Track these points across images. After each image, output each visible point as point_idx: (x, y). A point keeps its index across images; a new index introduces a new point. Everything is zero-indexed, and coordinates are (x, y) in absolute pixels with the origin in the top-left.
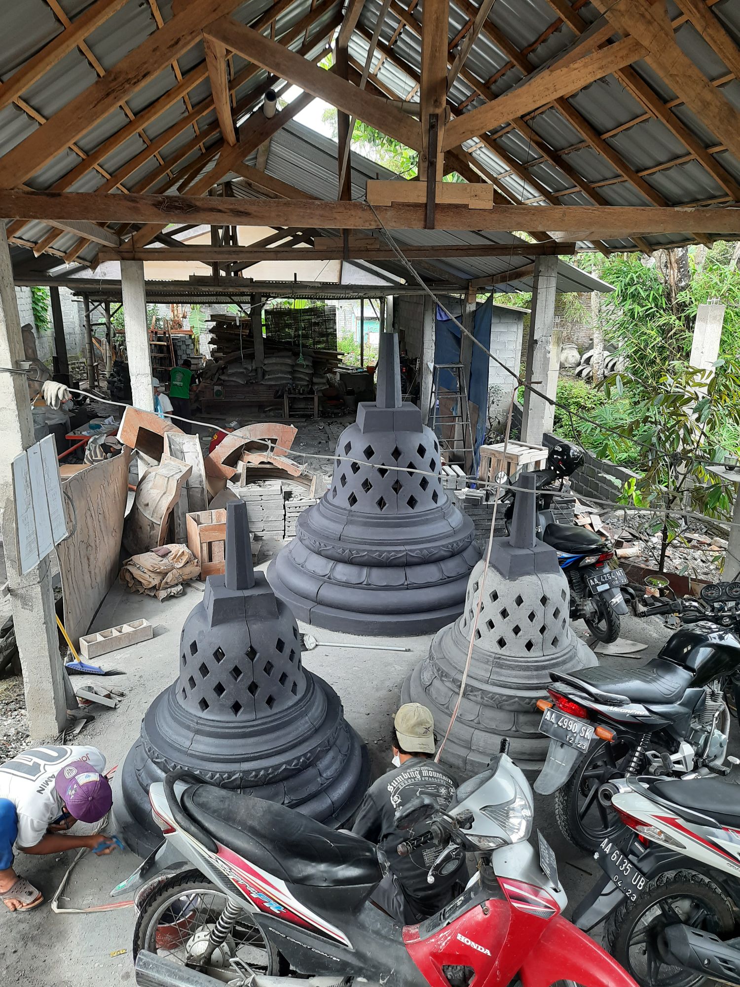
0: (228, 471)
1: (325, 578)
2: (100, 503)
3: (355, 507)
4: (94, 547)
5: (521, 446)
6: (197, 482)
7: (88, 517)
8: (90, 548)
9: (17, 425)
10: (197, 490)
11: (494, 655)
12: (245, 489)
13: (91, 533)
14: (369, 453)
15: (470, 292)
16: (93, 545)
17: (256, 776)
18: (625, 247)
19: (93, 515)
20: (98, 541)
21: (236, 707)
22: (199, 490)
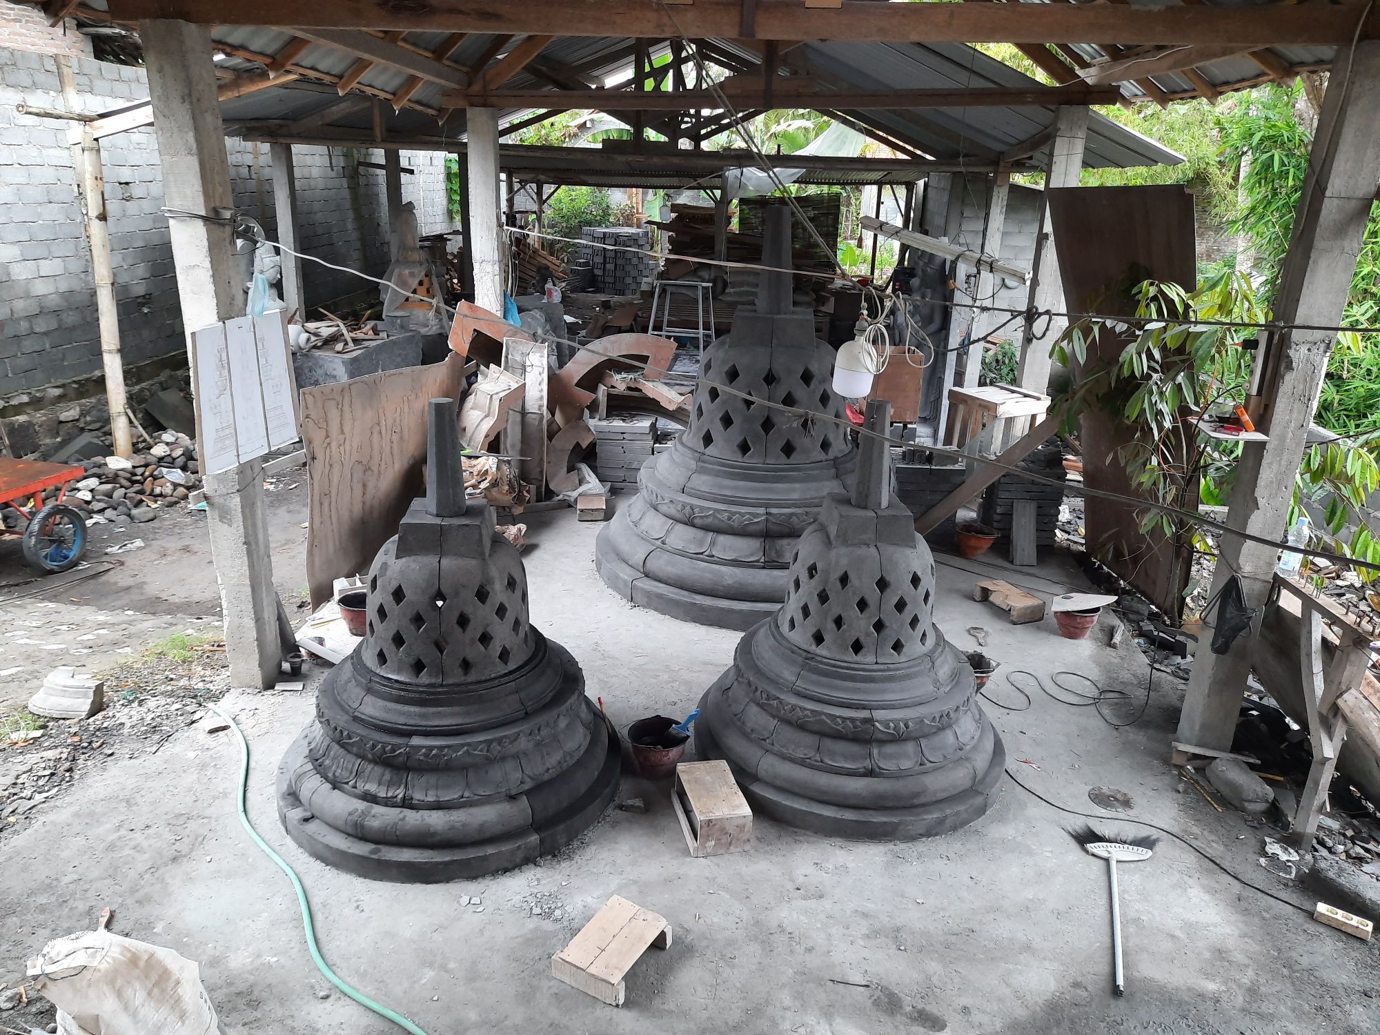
0: (585, 396)
1: (658, 543)
2: (398, 420)
3: (711, 450)
4: (376, 472)
5: (1013, 392)
6: (536, 406)
7: (376, 435)
8: (369, 473)
9: (211, 288)
10: (534, 416)
11: (804, 654)
12: (604, 423)
13: (376, 454)
14: (733, 375)
15: (1001, 169)
16: (375, 469)
17: (426, 755)
18: (1185, 91)
19: (383, 431)
20: (383, 466)
21: (418, 667)
22: (538, 417)
